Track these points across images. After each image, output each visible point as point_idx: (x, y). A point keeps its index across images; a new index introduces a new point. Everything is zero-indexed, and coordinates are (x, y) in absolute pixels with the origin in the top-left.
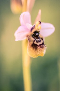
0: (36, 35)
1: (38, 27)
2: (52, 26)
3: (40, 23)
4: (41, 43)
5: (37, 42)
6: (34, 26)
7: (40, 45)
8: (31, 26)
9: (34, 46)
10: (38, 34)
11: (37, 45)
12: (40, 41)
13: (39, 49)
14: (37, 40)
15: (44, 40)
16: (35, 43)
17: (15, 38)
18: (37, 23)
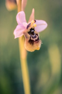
1: (33, 25)
3: (35, 21)
4: (37, 38)
5: (33, 38)
6: (30, 24)
7: (36, 40)
8: (26, 24)
9: (31, 42)
10: (33, 31)
11: (33, 41)
12: (35, 37)
14: (33, 36)
15: (39, 35)
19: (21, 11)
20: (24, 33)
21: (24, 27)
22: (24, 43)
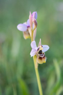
0: (40, 52)
1: (41, 49)
2: (48, 46)
3: (42, 46)
4: (44, 56)
5: (41, 56)
6: (39, 48)
7: (43, 57)
8: (37, 48)
9: (40, 58)
10: (41, 52)
11: (41, 58)
12: (43, 55)
13: (43, 60)
14: (41, 55)
15: (45, 54)
16: (41, 57)
17: (31, 56)
18: (41, 47)
19: (33, 41)
20: (36, 53)
21: (36, 50)
22: (36, 59)
